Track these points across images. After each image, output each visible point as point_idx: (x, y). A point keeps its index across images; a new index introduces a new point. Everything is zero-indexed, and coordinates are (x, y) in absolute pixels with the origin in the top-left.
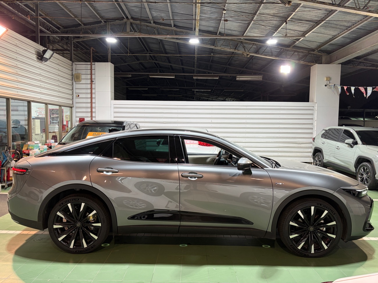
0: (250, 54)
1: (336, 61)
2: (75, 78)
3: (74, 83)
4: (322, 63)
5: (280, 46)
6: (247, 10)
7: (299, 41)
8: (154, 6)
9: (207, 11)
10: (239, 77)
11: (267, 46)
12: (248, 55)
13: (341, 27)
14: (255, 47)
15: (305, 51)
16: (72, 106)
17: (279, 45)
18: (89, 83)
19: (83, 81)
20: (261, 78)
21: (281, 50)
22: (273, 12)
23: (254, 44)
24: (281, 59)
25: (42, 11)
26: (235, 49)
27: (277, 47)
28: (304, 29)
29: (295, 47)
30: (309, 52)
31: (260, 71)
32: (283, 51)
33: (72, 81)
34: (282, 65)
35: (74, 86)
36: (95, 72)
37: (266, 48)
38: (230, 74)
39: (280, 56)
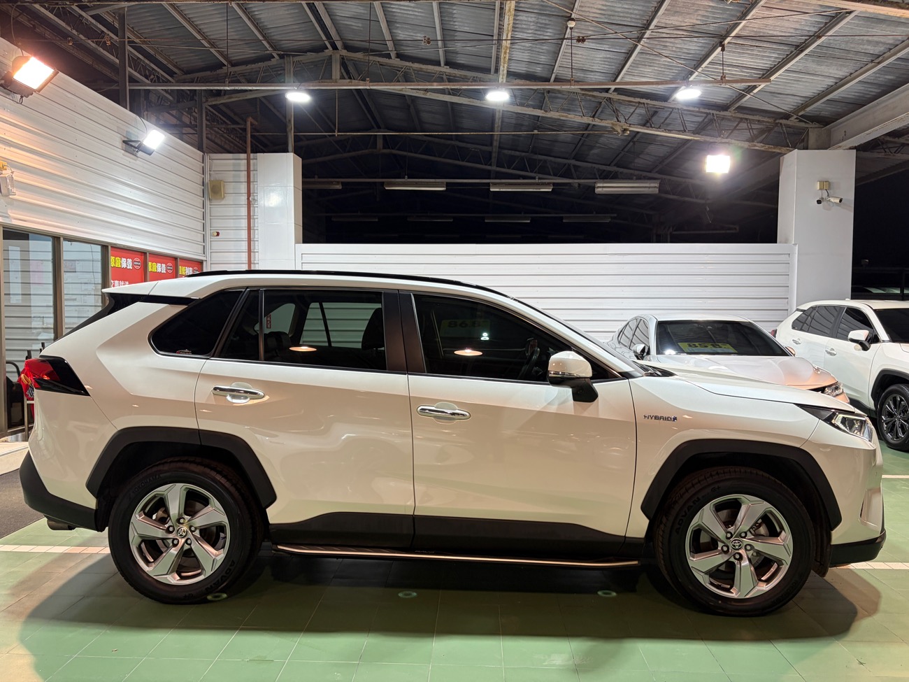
0: (631, 129)
1: (843, 140)
3: (208, 203)
4: (809, 146)
5: (705, 108)
6: (628, 17)
7: (751, 94)
8: (400, 15)
9: (529, 23)
10: (601, 185)
11: (673, 108)
12: (625, 130)
13: (857, 58)
14: (641, 111)
15: (766, 119)
16: (202, 259)
17: (704, 104)
18: (245, 203)
19: (229, 199)
20: (655, 187)
21: (706, 117)
22: (692, 21)
23: (640, 105)
24: (708, 139)
25: (133, 32)
26: (593, 117)
27: (697, 110)
28: (765, 63)
29: (741, 109)
30: (777, 121)
31: (650, 172)
32: (712, 121)
33: (203, 199)
34: (709, 154)
35: (208, 211)
36: (256, 176)
37: (669, 113)
38: (579, 178)
39: (703, 133)
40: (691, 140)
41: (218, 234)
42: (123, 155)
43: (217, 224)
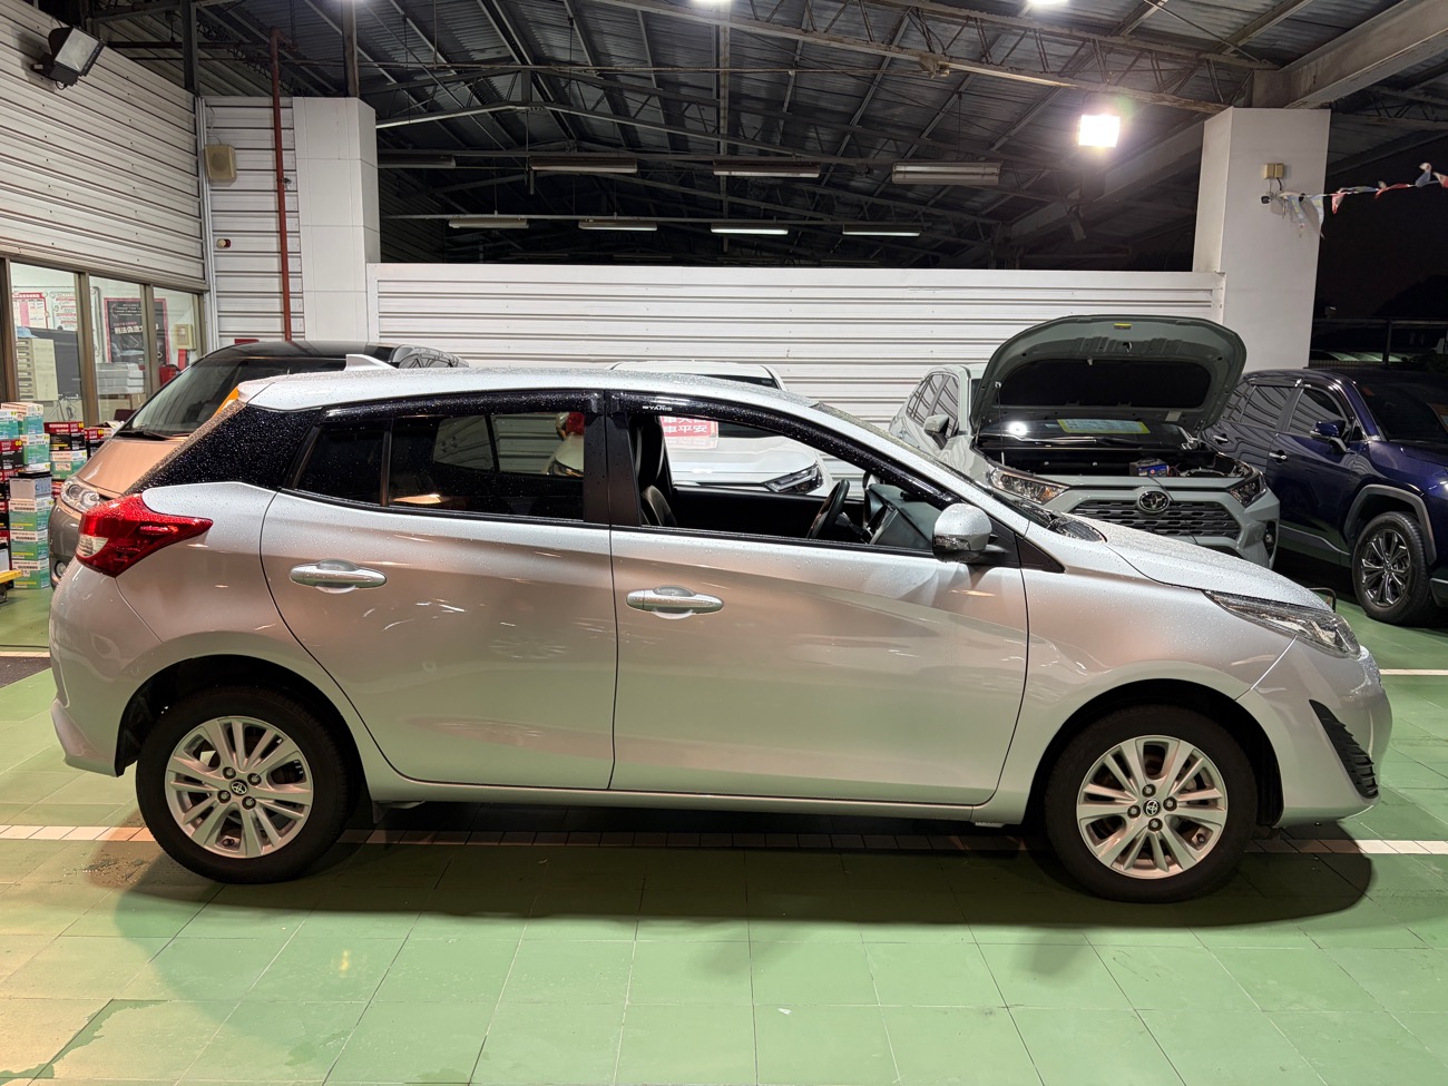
0: (953, 66)
1: (1310, 92)
2: (211, 164)
3: (206, 187)
4: (1254, 102)
5: (1080, 29)
7: (1160, 4)
10: (902, 168)
11: (1025, 29)
12: (943, 68)
14: (972, 33)
15: (1183, 53)
16: (201, 287)
18: (272, 188)
19: (244, 181)
20: (993, 174)
21: (1082, 46)
23: (970, 22)
24: (1083, 85)
26: (891, 42)
27: (1068, 32)
29: (1142, 32)
30: (1202, 56)
32: (1092, 53)
33: (197, 177)
34: (1083, 113)
35: (208, 202)
36: (292, 138)
37: (1019, 37)
39: (1077, 75)
40: (1055, 88)
41: (228, 244)
43: (226, 226)
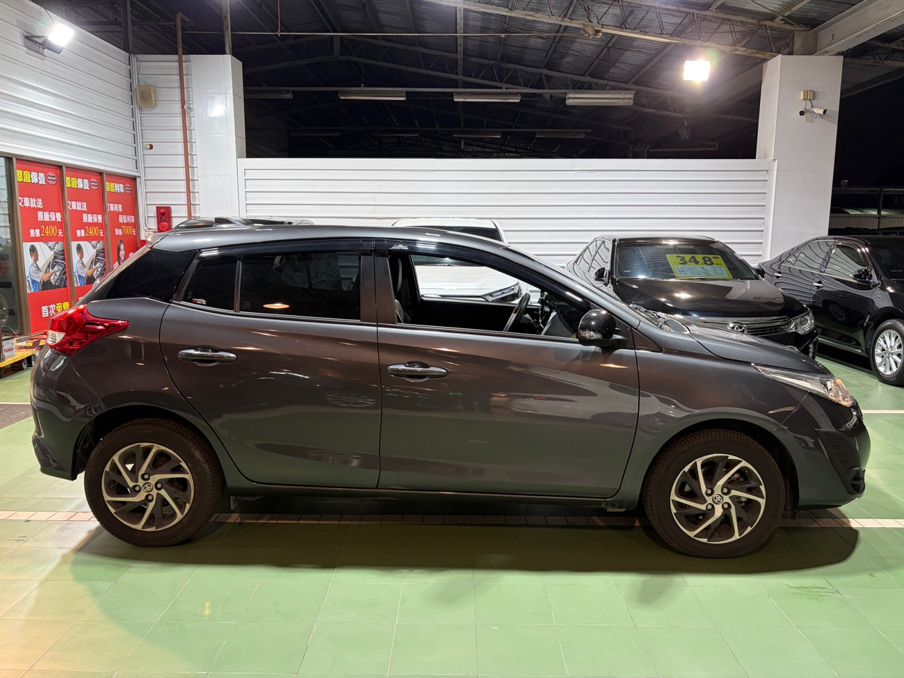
0: (604, 30)
1: (829, 45)
3: (137, 111)
4: (795, 51)
5: (683, 6)
10: (572, 96)
11: (649, 7)
12: (597, 32)
14: (615, 10)
15: (750, 20)
16: (135, 174)
17: (683, 2)
18: (178, 112)
19: (162, 108)
20: (630, 98)
21: (686, 17)
23: (615, 3)
24: (687, 42)
26: (565, 17)
27: (676, 8)
29: (723, 7)
31: (626, 83)
32: (692, 22)
33: (132, 107)
34: (685, 61)
35: (138, 121)
36: (190, 81)
37: (645, 12)
38: (550, 89)
39: (683, 35)
40: (668, 44)
41: (151, 147)
42: (26, 53)
43: (150, 136)
